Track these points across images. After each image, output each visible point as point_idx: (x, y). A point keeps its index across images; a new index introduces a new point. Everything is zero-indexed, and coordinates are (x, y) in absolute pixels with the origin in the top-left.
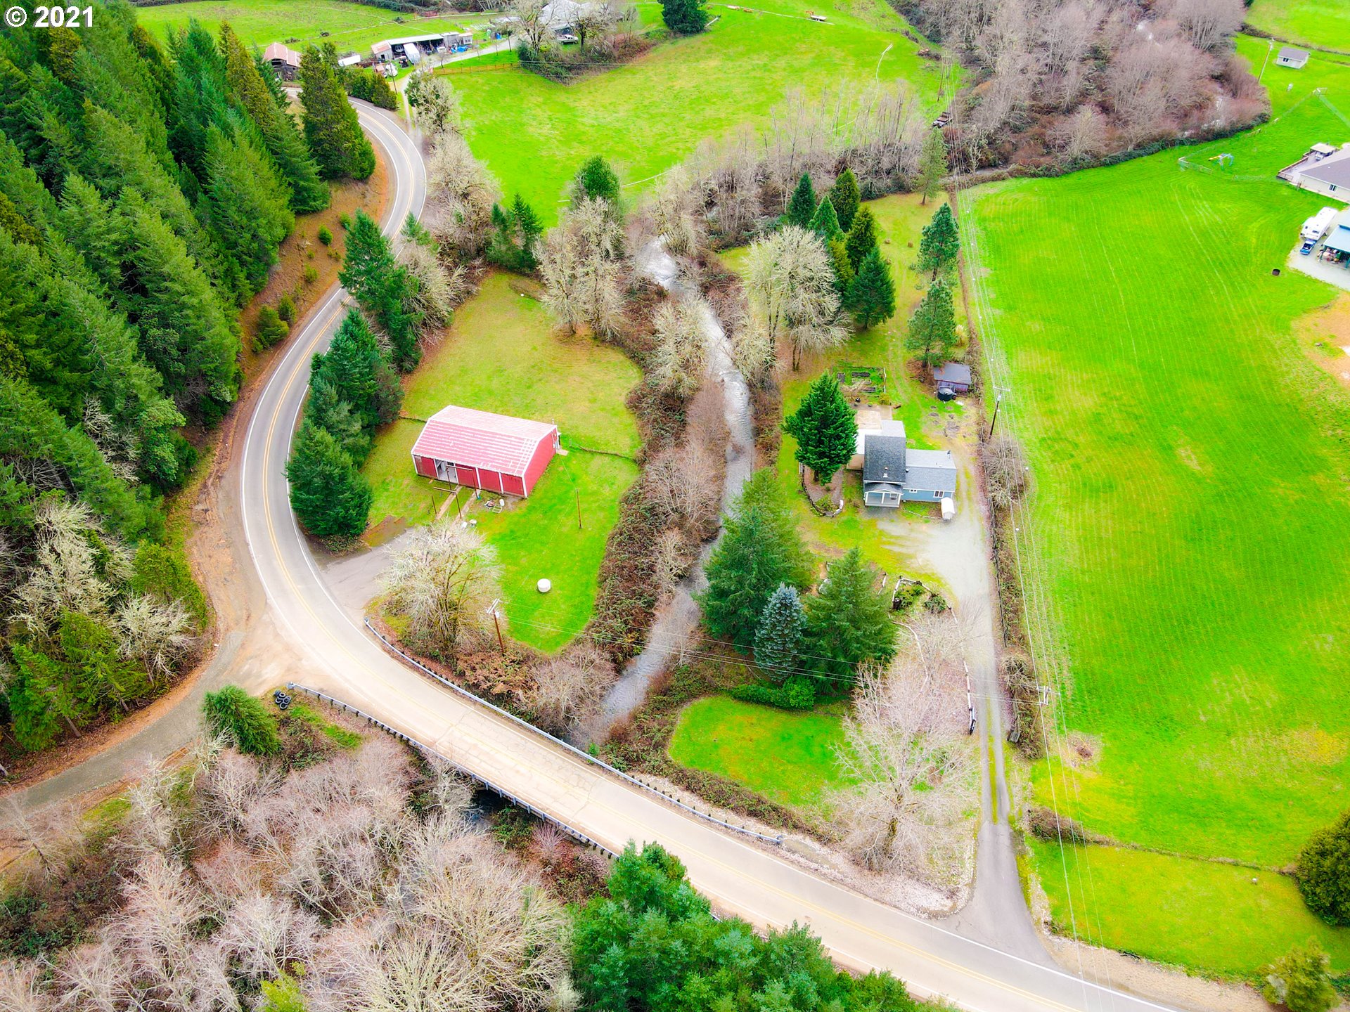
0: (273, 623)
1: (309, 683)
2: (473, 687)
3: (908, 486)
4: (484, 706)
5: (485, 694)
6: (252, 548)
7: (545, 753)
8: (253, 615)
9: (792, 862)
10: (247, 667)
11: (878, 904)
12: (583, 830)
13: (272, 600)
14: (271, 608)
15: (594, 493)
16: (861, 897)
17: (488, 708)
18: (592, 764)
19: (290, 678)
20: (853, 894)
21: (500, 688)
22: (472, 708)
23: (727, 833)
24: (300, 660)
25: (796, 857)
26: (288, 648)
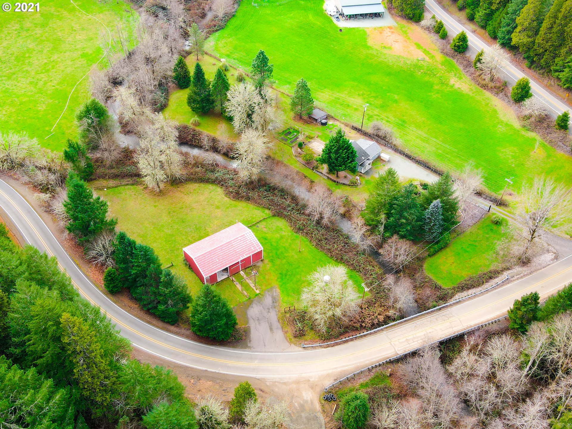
0: (275, 382)
1: (328, 384)
2: (373, 326)
3: (370, 158)
4: (386, 328)
5: (379, 325)
6: (208, 370)
7: (425, 320)
8: (262, 388)
9: (517, 279)
10: (296, 404)
11: (545, 268)
12: (471, 326)
13: (258, 376)
14: (264, 379)
15: (282, 237)
16: (541, 271)
17: (388, 327)
18: (440, 309)
19: (318, 389)
20: (538, 272)
21: (381, 318)
22: (385, 332)
23: (495, 289)
24: (309, 381)
25: (516, 277)
26: (298, 382)
